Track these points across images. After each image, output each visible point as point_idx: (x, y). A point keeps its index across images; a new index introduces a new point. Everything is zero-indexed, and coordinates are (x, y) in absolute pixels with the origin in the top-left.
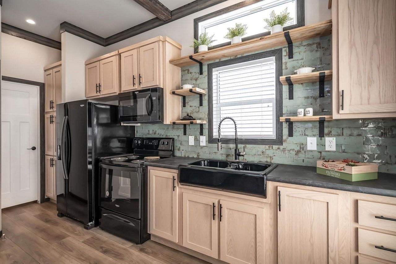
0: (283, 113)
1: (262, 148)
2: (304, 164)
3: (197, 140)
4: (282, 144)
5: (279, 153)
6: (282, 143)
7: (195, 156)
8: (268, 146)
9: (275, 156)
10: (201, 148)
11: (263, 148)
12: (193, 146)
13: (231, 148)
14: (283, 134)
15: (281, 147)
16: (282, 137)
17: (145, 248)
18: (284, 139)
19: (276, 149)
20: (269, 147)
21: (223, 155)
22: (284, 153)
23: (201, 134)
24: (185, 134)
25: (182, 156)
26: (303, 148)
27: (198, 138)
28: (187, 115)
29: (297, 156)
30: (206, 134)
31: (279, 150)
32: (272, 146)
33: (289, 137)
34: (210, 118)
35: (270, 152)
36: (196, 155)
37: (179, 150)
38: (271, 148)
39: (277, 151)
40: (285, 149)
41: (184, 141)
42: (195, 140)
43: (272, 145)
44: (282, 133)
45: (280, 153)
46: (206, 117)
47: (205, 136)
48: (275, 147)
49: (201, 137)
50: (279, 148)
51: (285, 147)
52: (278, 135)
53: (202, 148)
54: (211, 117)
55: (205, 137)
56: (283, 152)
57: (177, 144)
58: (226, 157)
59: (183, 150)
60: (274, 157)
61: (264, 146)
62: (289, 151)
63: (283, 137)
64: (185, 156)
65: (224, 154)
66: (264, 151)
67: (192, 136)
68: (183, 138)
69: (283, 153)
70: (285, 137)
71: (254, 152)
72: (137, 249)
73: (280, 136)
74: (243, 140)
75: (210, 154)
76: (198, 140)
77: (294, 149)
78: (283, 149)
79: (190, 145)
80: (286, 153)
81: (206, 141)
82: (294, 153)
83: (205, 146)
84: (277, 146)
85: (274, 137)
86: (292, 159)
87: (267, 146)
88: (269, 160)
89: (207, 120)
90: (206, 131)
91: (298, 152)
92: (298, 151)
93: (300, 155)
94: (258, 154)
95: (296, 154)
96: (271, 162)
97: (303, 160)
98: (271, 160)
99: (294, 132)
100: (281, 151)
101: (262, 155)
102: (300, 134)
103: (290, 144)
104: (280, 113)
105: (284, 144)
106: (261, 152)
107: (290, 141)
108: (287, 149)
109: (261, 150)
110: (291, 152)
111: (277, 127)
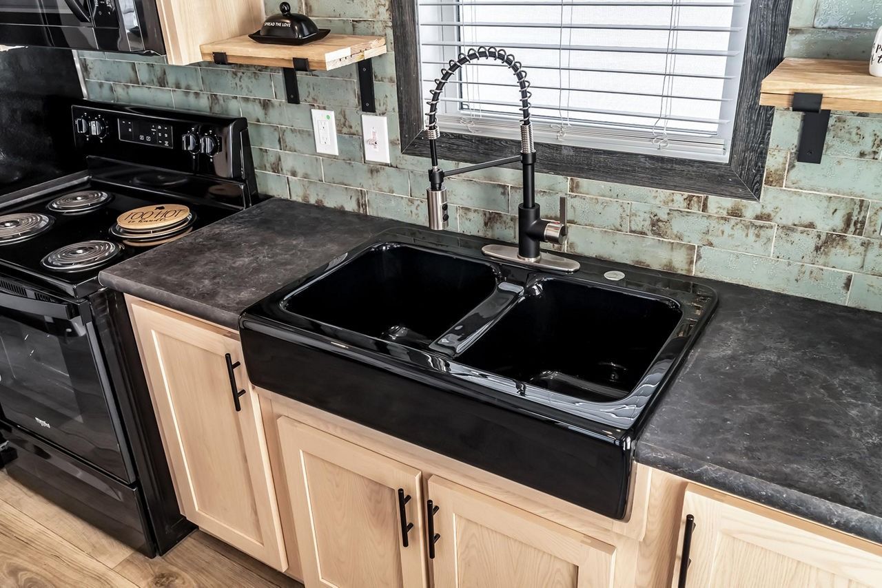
0: (793, 23)
1: (653, 202)
2: (847, 300)
3: (349, 134)
4: (755, 194)
5: (731, 236)
6: (759, 190)
7: (351, 206)
8: (686, 194)
9: (711, 244)
10: (372, 171)
11: (657, 202)
12: (335, 157)
13: (504, 187)
14: (772, 144)
15: (751, 208)
16: (764, 163)
17: (175, 569)
18: (773, 169)
19: (725, 214)
20: (690, 199)
21: (472, 215)
22: (758, 236)
23: (368, 103)
24: (293, 96)
25: (294, 198)
26: (863, 223)
27: (353, 121)
28: (283, 10)
29: (822, 259)
30: (390, 108)
31: (733, 220)
32: (706, 199)
33: (797, 163)
34: (403, 25)
35: (690, 227)
36: (354, 199)
37: (276, 168)
38: (695, 209)
39: (727, 227)
40: (768, 217)
41: (293, 131)
42: (339, 132)
43: (704, 191)
44: (764, 139)
45: (739, 233)
46: (385, 15)
47: (383, 114)
48: (719, 204)
49: (367, 119)
50: (736, 213)
51: (766, 211)
52: (741, 146)
53: (377, 171)
54: (407, 18)
55: (385, 119)
56: (752, 231)
57: (265, 144)
58: (486, 224)
59: (294, 174)
60: (705, 251)
61: (663, 193)
62: (788, 229)
63: (768, 157)
64: (305, 197)
65: (475, 211)
66: (663, 215)
67: (324, 108)
68: (286, 114)
69: (752, 237)
70: (775, 160)
71: (612, 215)
72: (145, 578)
73: (753, 150)
74: (565, 152)
75: (411, 201)
76: (353, 130)
77: (811, 225)
78: (758, 218)
79: (321, 155)
80: (769, 240)
81: (392, 143)
82: (808, 242)
83: (387, 165)
84: (728, 202)
85: (720, 154)
86: (795, 269)
87: (679, 198)
88: (679, 262)
89: (390, 32)
90: (386, 92)
91: (828, 242)
92: (829, 236)
93: (837, 254)
94: (633, 229)
95: (817, 249)
96: (689, 271)
97: (849, 279)
98: (691, 262)
99: (829, 137)
100: (747, 227)
101: (649, 233)
102: (862, 155)
103: (795, 198)
104: (774, 25)
105: (767, 193)
106: (648, 223)
107: (801, 184)
108: (777, 219)
109: (647, 209)
110: (796, 236)
111: (745, 105)
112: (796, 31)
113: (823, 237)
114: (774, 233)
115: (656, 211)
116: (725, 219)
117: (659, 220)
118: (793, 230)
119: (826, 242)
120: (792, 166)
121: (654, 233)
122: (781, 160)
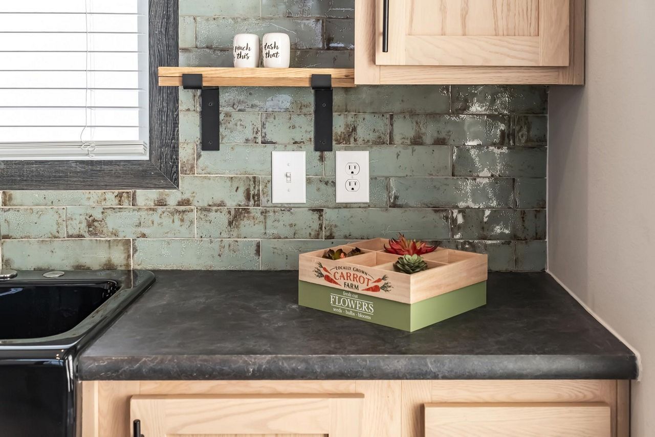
0: (180, 45)
1: (87, 203)
2: (259, 265)
4: (174, 182)
5: (160, 224)
6: (177, 179)
8: (116, 192)
9: (144, 236)
11: (91, 203)
14: (181, 138)
15: (173, 197)
16: (177, 155)
18: (185, 161)
19: (151, 205)
20: (120, 197)
22: (182, 220)
26: (259, 196)
29: (235, 232)
31: (160, 209)
32: (134, 194)
33: (203, 153)
35: (123, 222)
38: (126, 204)
39: (155, 217)
40: (186, 202)
43: (131, 186)
44: (175, 135)
45: (166, 220)
48: (146, 196)
50: (161, 203)
51: (185, 197)
52: (157, 143)
56: (177, 217)
60: (140, 243)
61: (96, 194)
62: (206, 210)
63: (180, 150)
66: (98, 215)
69: (177, 222)
70: (186, 151)
71: (50, 223)
73: (167, 145)
77: (222, 204)
78: (180, 204)
80: (192, 222)
82: (221, 218)
84: (153, 194)
85: (142, 153)
86: (216, 245)
87: (110, 196)
88: (117, 257)
91: (237, 216)
92: (237, 210)
93: (245, 225)
94: (70, 233)
95: (230, 223)
96: (128, 265)
97: (258, 246)
98: (129, 256)
99: (222, 130)
100: (172, 214)
101: (86, 234)
102: (247, 140)
103: (206, 181)
104: (168, 46)
105: (185, 181)
106: (84, 224)
107: (208, 170)
108: (195, 203)
109: (82, 211)
110: (212, 215)
111: (155, 109)
112: (186, 50)
113: (233, 212)
114: (194, 215)
115: (90, 212)
116: (153, 210)
117: (94, 221)
118: (209, 211)
119: (235, 217)
120: (199, 156)
121: (92, 234)
122: (190, 151)
